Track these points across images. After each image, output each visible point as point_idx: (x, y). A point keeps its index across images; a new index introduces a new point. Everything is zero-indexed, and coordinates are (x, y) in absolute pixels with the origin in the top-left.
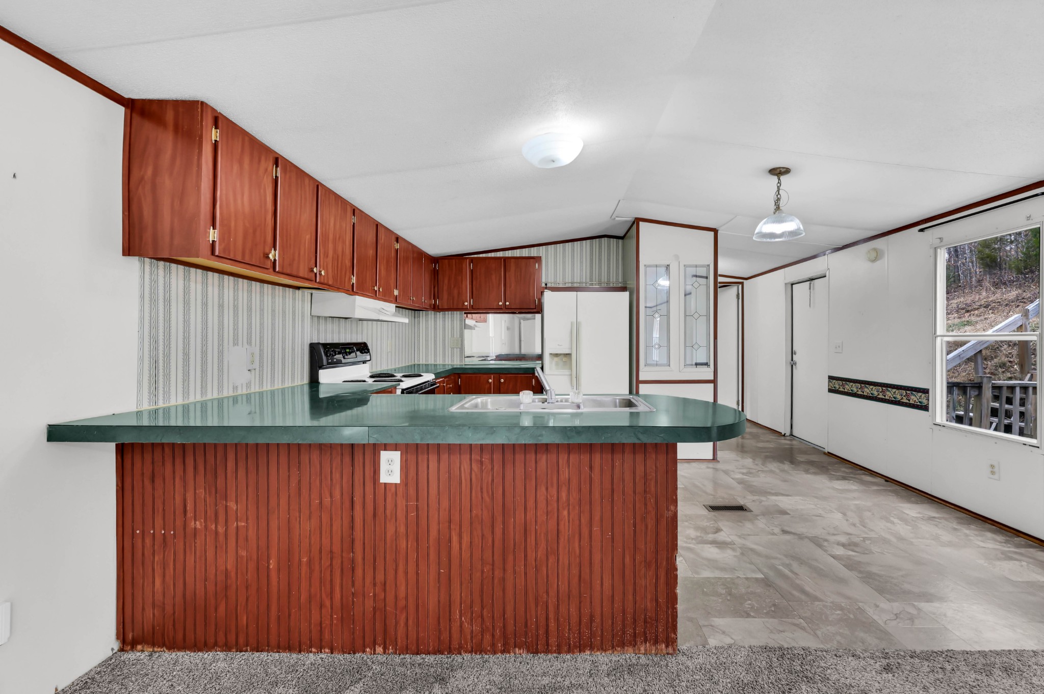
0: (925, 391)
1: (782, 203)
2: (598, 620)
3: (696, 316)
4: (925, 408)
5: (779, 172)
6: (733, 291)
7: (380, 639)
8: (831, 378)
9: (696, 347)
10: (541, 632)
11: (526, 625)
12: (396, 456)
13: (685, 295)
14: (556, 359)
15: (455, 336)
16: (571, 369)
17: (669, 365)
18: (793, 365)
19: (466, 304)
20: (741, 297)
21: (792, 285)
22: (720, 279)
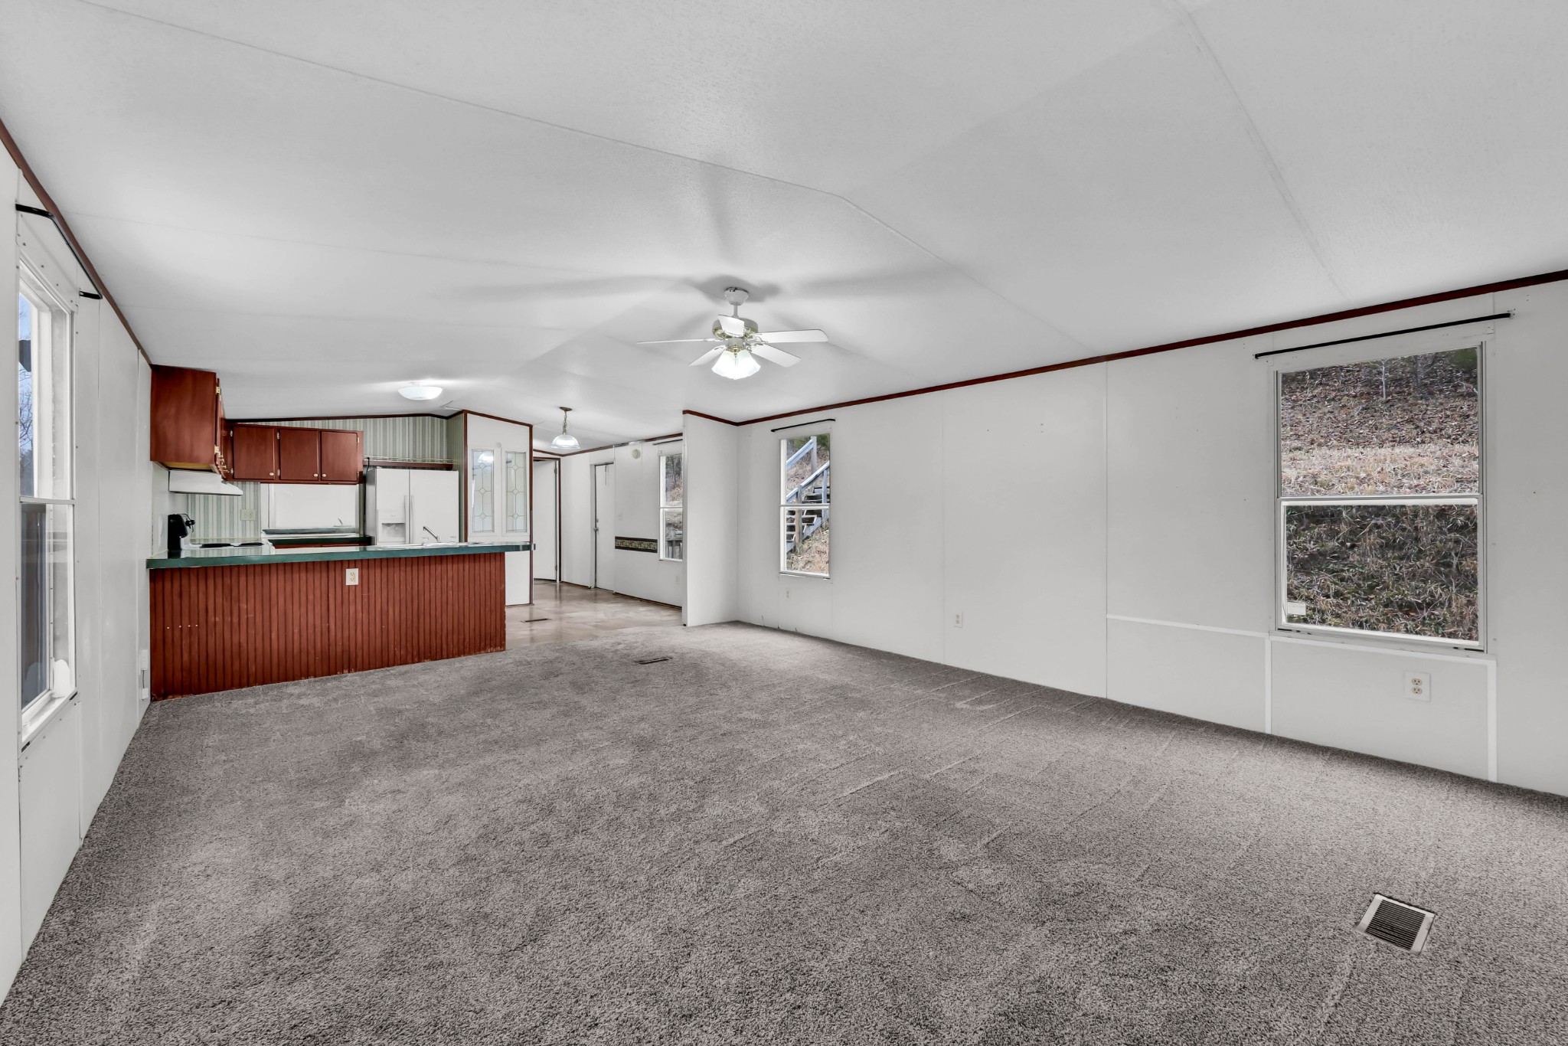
0: (656, 541)
1: (567, 428)
2: (467, 640)
3: (515, 492)
4: (655, 551)
5: (566, 410)
6: (551, 465)
7: (346, 666)
8: (617, 538)
9: (515, 516)
10: (439, 650)
11: (430, 648)
12: (356, 571)
13: (507, 462)
14: (388, 528)
15: (248, 508)
16: (405, 537)
17: (493, 531)
18: (596, 530)
19: (272, 474)
20: (558, 472)
21: (595, 466)
22: (535, 454)
